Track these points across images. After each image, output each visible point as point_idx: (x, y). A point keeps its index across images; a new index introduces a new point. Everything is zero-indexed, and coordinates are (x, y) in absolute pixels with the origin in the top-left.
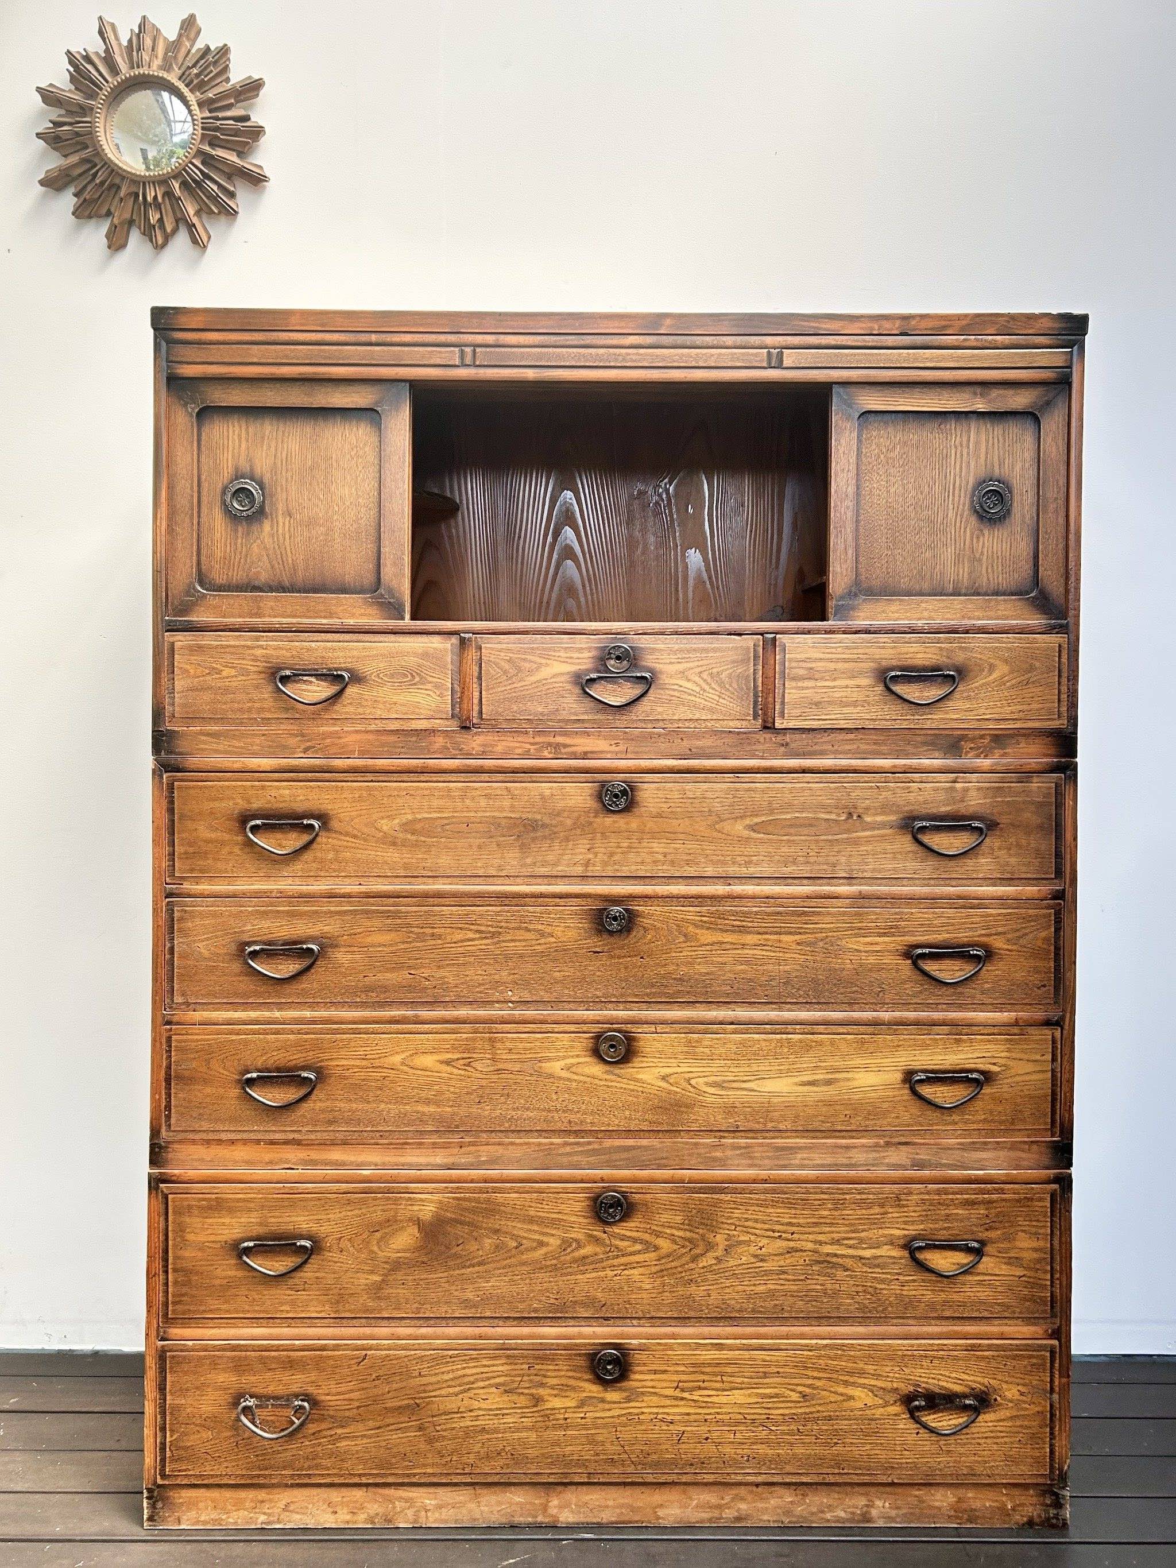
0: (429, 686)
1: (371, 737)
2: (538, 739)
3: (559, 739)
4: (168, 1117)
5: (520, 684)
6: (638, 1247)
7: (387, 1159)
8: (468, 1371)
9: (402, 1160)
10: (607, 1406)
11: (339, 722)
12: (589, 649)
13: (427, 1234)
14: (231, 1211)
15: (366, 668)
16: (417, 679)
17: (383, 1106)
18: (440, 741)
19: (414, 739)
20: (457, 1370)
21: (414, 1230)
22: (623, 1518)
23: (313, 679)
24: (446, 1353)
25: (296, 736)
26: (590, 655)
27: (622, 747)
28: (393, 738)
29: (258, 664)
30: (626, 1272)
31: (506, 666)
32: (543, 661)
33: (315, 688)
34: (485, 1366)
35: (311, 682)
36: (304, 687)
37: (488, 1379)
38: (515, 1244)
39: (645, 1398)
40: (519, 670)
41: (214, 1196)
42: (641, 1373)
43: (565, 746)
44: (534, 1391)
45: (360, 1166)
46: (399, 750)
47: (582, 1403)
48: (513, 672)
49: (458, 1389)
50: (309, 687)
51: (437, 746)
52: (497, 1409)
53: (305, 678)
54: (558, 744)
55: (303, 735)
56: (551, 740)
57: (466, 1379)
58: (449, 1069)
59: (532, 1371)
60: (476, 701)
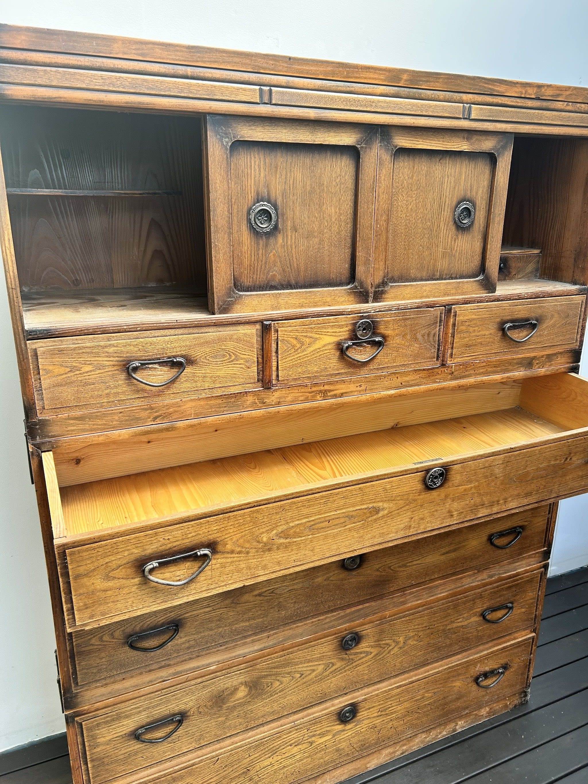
0: (242, 361)
1: (202, 403)
2: (314, 389)
3: (327, 387)
4: (76, 679)
5: (303, 354)
6: (363, 655)
7: (225, 657)
8: (276, 744)
9: (234, 654)
10: (346, 732)
11: (178, 395)
12: (347, 326)
13: (250, 687)
14: (127, 717)
15: (196, 353)
16: (233, 357)
17: (221, 629)
18: (250, 399)
19: (233, 400)
20: (270, 746)
21: (243, 688)
22: (351, 775)
23: (156, 366)
24: (263, 740)
25: (146, 409)
26: (347, 329)
27: (363, 387)
28: (219, 401)
29: (111, 359)
30: (356, 669)
31: (295, 342)
32: (318, 336)
33: (159, 373)
34: (285, 738)
35: (155, 368)
36: (150, 373)
37: (286, 743)
38: (299, 675)
39: (364, 722)
40: (302, 344)
41: (114, 713)
42: (363, 711)
43: (330, 391)
44: (310, 740)
45: (209, 665)
46: (222, 409)
47: (334, 736)
48: (298, 346)
49: (269, 755)
50: (154, 373)
51: (248, 402)
52: (291, 755)
53: (150, 366)
54: (326, 391)
55: (152, 409)
56: (322, 388)
57: (274, 748)
58: (261, 598)
59: (309, 731)
60: (274, 369)
